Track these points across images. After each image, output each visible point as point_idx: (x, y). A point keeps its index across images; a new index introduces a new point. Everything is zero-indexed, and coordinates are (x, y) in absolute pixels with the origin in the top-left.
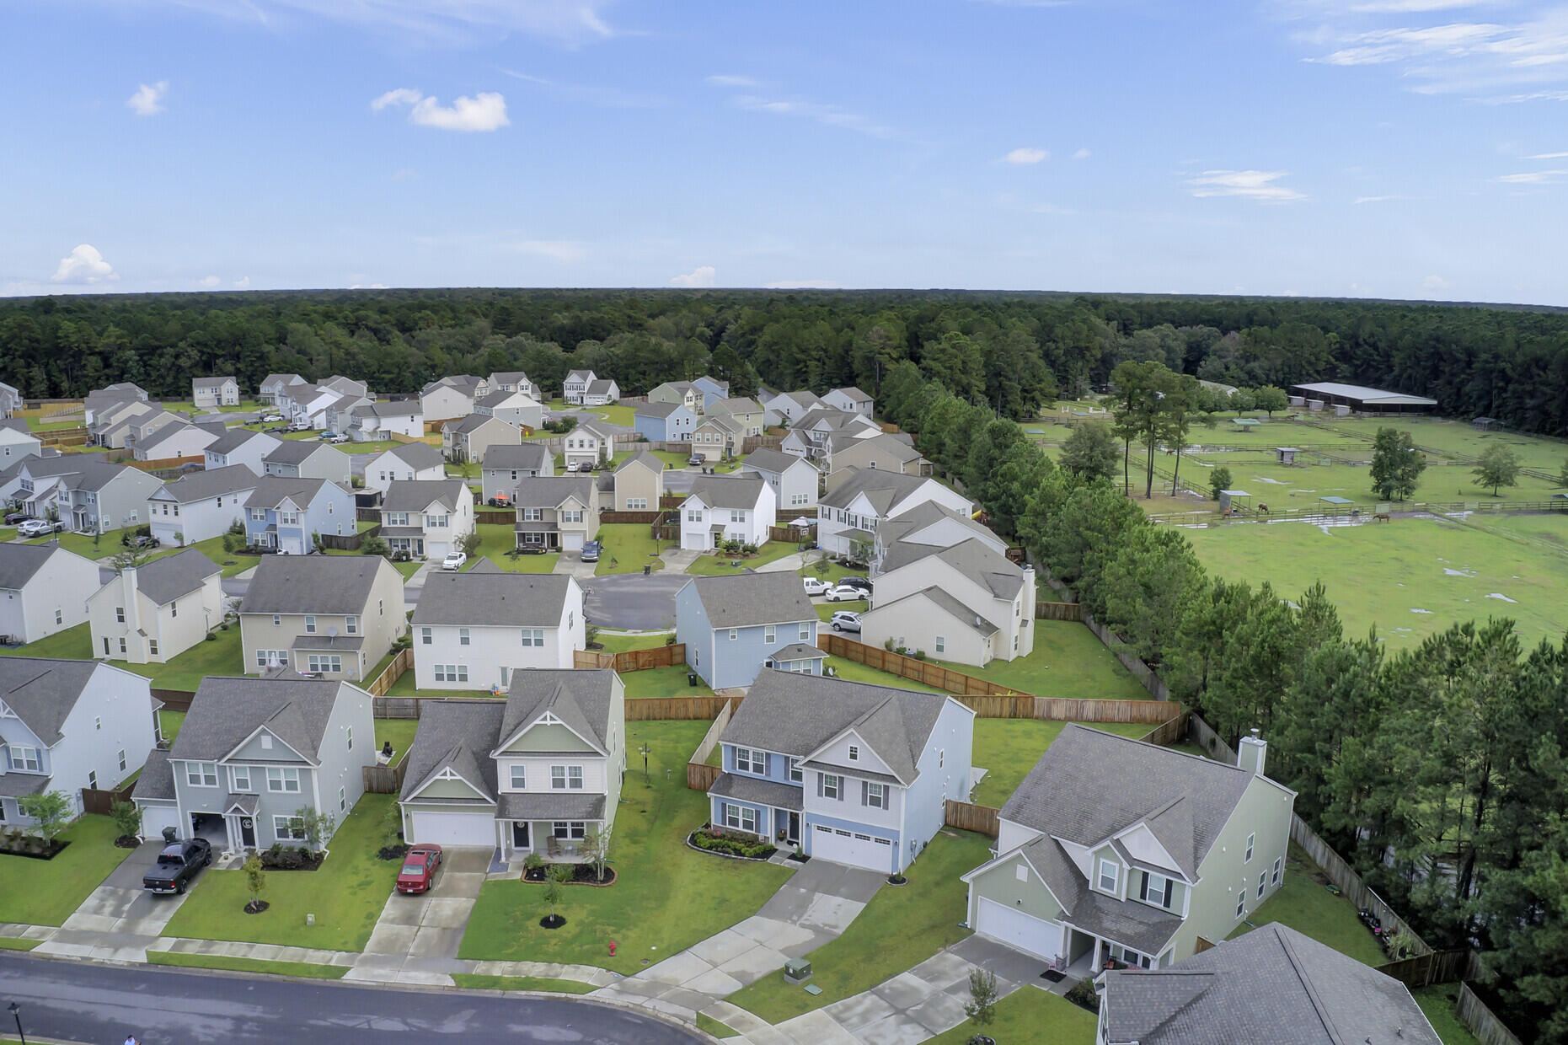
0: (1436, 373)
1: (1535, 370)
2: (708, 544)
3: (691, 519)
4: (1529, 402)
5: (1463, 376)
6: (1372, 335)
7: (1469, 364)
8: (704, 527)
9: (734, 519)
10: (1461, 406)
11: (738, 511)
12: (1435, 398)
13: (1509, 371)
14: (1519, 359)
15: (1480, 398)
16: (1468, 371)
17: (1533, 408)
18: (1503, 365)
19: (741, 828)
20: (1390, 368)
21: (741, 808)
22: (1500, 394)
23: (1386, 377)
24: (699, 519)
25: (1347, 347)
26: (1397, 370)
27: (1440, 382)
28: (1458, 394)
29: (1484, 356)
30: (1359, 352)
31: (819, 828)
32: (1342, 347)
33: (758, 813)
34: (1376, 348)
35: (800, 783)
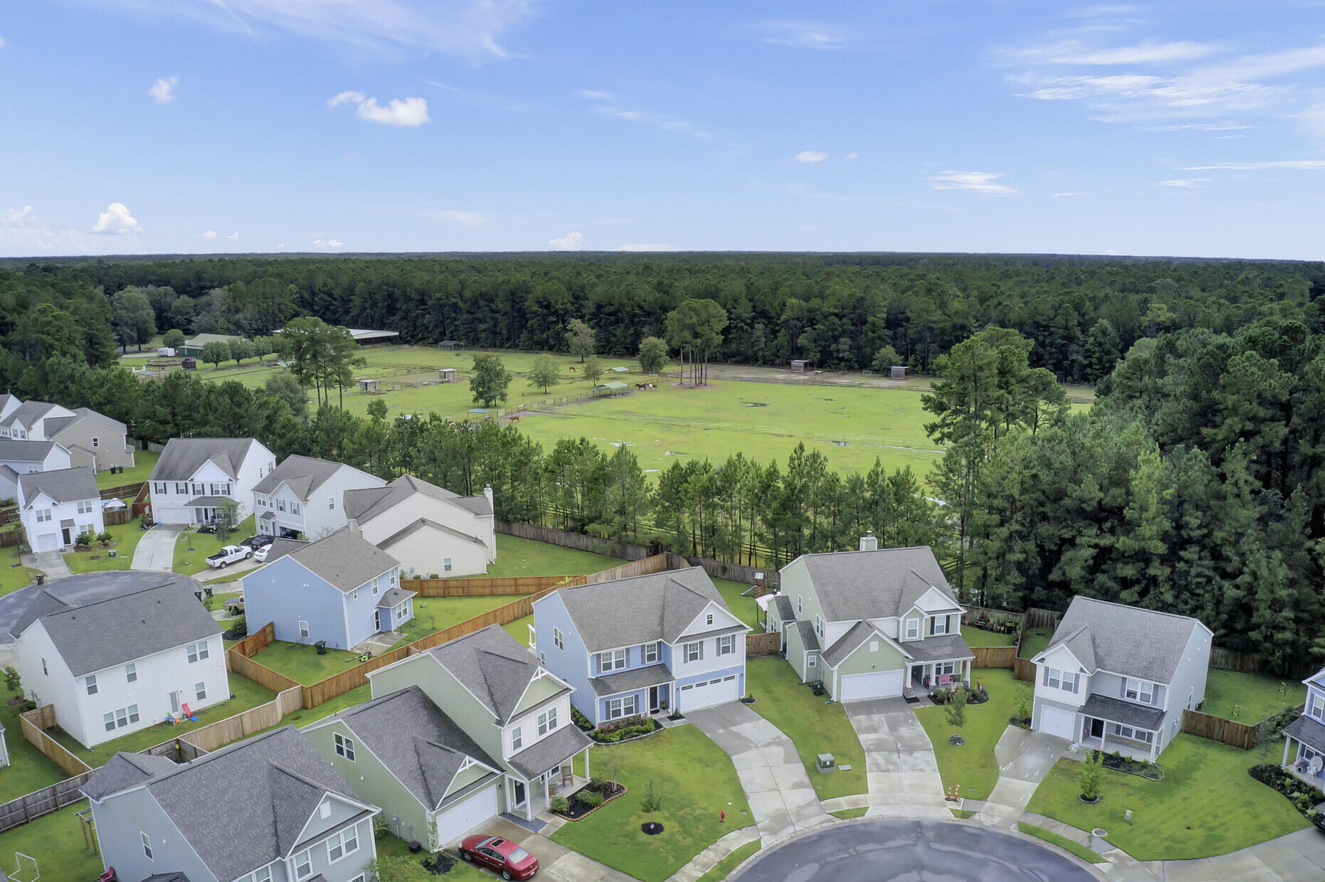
0: (392, 310)
1: (482, 303)
2: (61, 544)
3: (40, 519)
4: (483, 326)
5: (419, 311)
6: (325, 285)
7: (422, 302)
8: (55, 527)
9: (81, 511)
10: (418, 335)
11: (84, 501)
12: (393, 330)
13: (461, 304)
14: (468, 294)
15: (436, 327)
16: (422, 307)
17: (484, 331)
18: (454, 300)
19: (623, 716)
20: (347, 312)
21: (622, 699)
22: (452, 322)
23: (343, 317)
24: (48, 518)
25: (306, 295)
26: (355, 312)
27: (396, 318)
28: (415, 326)
29: (438, 295)
30: (316, 299)
31: (683, 689)
32: (301, 297)
33: (637, 697)
34: (330, 295)
35: (656, 662)
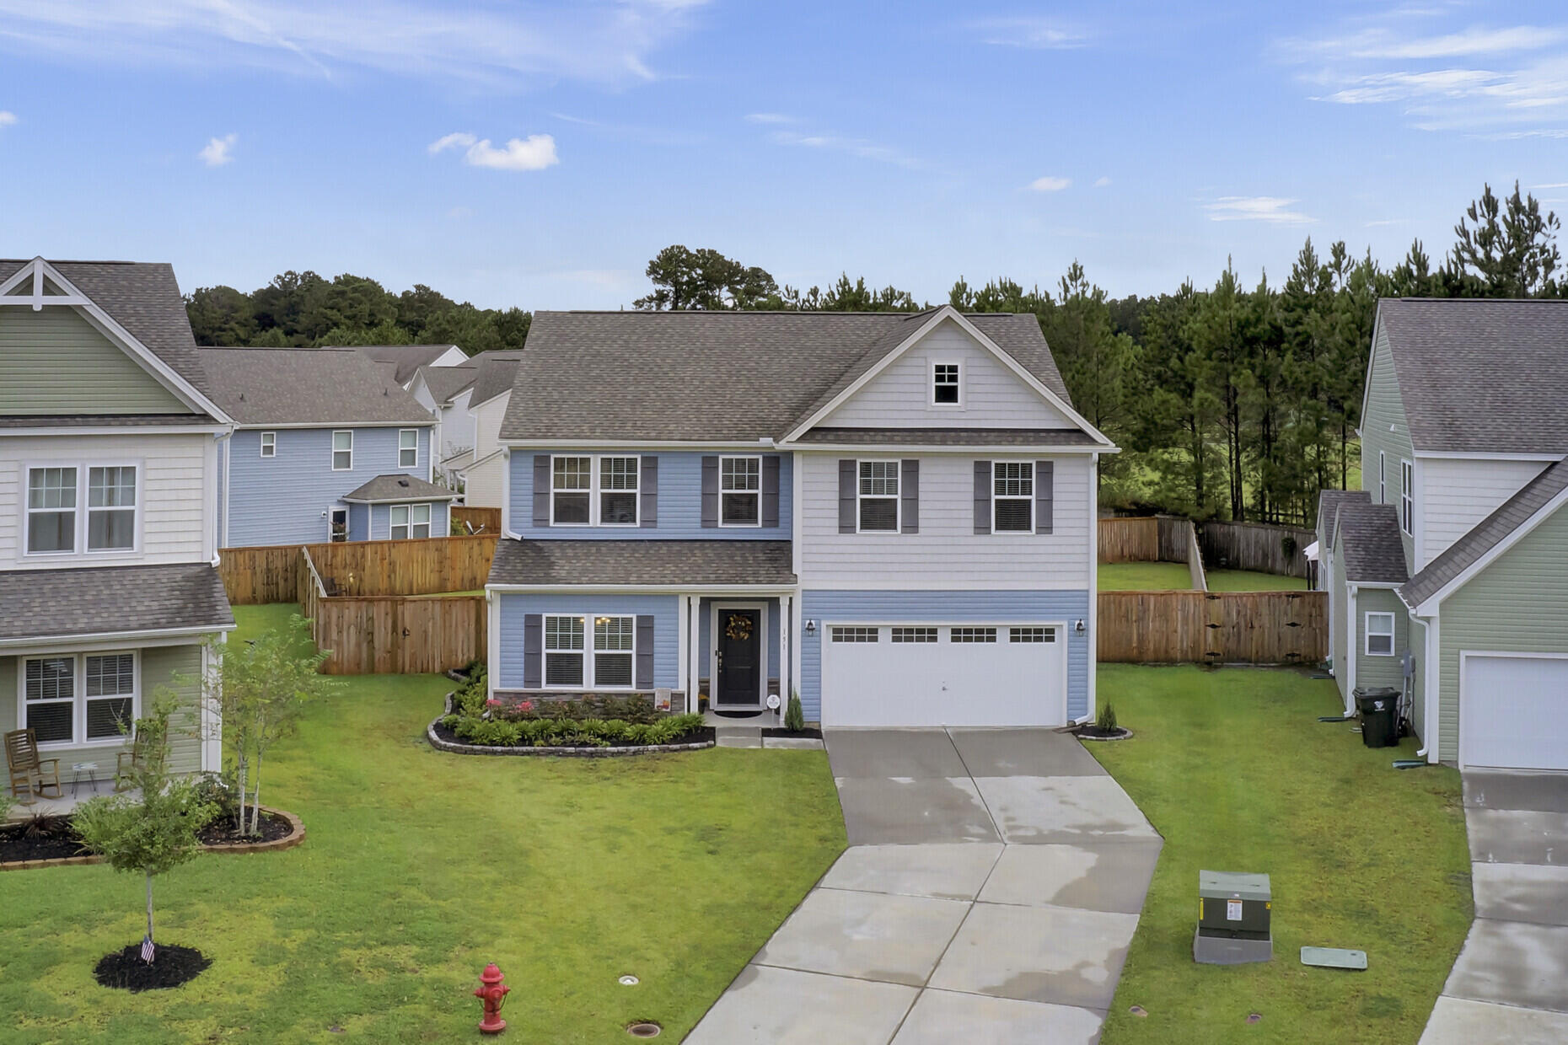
19: (590, 685)
21: (590, 622)
33: (646, 625)
35: (754, 530)
